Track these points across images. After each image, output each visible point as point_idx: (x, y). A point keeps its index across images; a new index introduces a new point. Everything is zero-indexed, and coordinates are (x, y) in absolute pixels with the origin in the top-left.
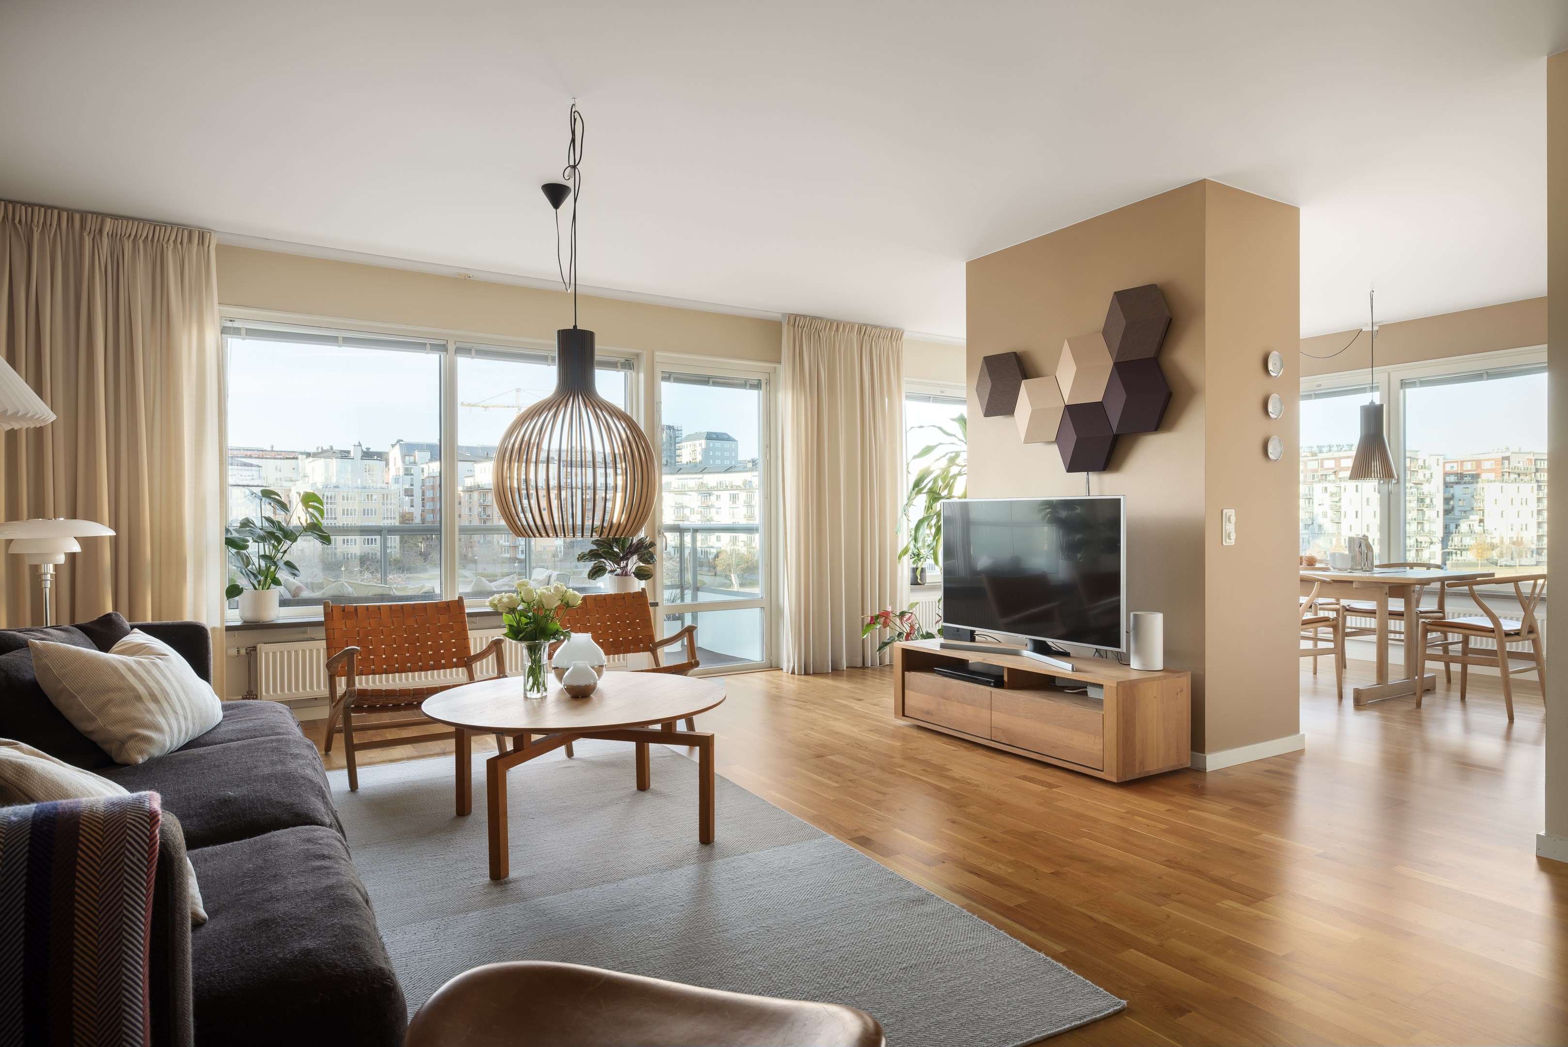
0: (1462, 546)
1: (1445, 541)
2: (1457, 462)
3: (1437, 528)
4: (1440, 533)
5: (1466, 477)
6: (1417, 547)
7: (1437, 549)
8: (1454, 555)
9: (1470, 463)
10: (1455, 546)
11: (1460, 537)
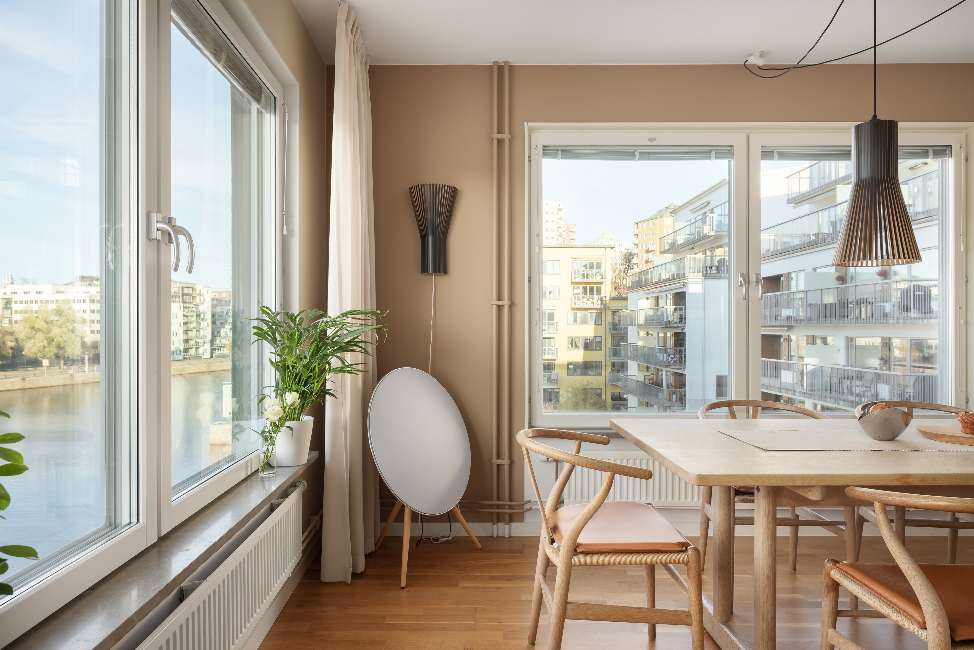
0: (221, 344)
1: (212, 342)
2: (218, 292)
3: (207, 333)
4: (209, 337)
5: (222, 302)
6: (196, 346)
7: (208, 347)
8: (217, 350)
9: (224, 293)
10: (217, 344)
11: (220, 339)
